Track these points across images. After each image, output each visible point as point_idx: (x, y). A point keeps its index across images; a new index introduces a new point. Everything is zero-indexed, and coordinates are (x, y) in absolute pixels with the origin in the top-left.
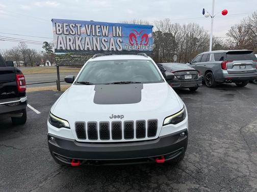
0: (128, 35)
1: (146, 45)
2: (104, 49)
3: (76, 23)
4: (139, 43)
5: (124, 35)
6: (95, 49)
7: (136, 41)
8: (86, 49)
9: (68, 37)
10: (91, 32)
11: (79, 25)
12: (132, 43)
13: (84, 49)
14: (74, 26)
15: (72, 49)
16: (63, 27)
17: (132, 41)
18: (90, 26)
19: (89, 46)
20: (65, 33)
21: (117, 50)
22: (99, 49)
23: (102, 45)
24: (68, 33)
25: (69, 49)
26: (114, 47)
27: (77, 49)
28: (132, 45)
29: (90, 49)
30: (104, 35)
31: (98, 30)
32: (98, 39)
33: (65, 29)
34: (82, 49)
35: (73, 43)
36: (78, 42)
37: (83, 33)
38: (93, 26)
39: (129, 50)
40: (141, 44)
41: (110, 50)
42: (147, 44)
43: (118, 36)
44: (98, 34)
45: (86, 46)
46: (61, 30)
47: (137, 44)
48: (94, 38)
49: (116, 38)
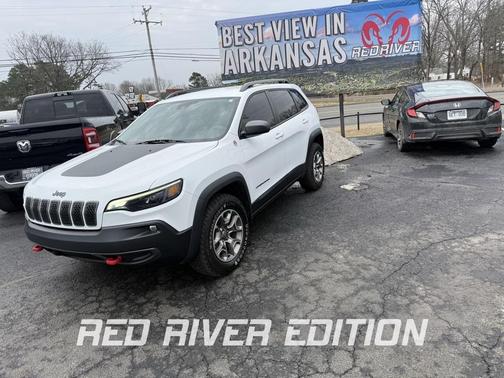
0: (360, 28)
1: (403, 43)
2: (306, 64)
3: (253, 21)
4: (385, 40)
5: (349, 29)
6: (289, 66)
7: (379, 38)
8: (272, 68)
9: (242, 51)
10: (283, 33)
11: (259, 25)
12: (369, 43)
13: (269, 70)
14: (251, 27)
15: (249, 71)
16: (233, 34)
17: (369, 39)
18: (280, 22)
19: (279, 62)
20: (237, 43)
21: (334, 62)
22: (297, 66)
23: (303, 57)
24: (241, 43)
25: (243, 71)
26: (327, 57)
27: (258, 70)
28: (369, 47)
29: (281, 68)
30: (307, 35)
31: (295, 28)
32: (296, 44)
33: (237, 35)
34: (265, 69)
35: (250, 61)
36: (259, 57)
37: (268, 38)
38: (286, 21)
39: (361, 59)
40: (390, 43)
41: (320, 63)
42: (406, 40)
43: (336, 32)
44: (295, 37)
45: (274, 62)
46: (230, 38)
47: (381, 44)
48: (288, 45)
49: (331, 39)
